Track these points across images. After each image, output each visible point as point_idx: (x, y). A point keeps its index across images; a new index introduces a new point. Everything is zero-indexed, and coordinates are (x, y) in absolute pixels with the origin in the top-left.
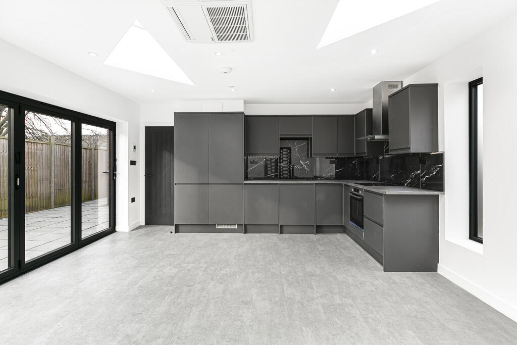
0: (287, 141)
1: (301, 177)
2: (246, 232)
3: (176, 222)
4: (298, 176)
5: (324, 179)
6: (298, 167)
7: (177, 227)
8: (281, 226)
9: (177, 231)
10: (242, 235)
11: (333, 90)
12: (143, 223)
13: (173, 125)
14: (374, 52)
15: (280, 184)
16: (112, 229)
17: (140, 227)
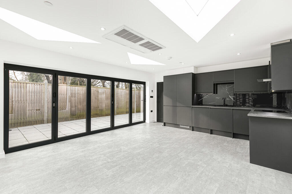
0: (221, 85)
1: (230, 105)
2: (193, 131)
3: (164, 121)
4: (228, 104)
5: (247, 107)
6: (228, 99)
7: (165, 124)
8: (211, 130)
9: (165, 125)
10: (191, 131)
11: (239, 54)
12: (156, 121)
13: (163, 81)
14: (232, 35)
15: (210, 108)
16: (144, 121)
17: (155, 122)
